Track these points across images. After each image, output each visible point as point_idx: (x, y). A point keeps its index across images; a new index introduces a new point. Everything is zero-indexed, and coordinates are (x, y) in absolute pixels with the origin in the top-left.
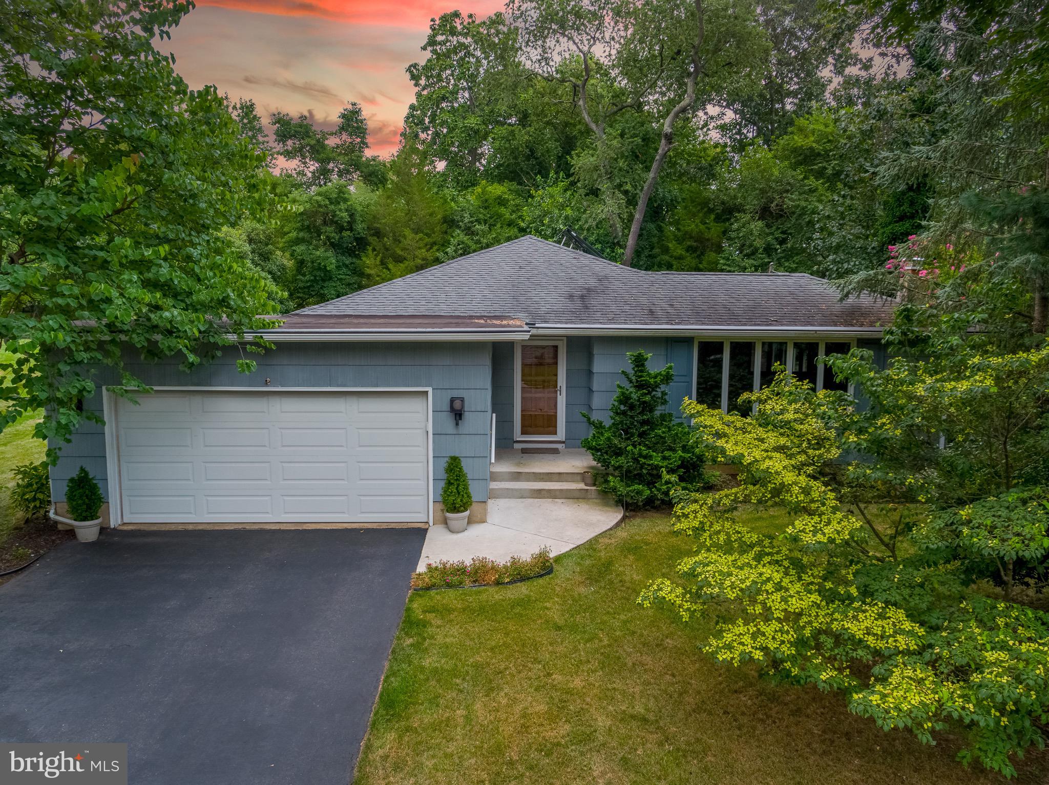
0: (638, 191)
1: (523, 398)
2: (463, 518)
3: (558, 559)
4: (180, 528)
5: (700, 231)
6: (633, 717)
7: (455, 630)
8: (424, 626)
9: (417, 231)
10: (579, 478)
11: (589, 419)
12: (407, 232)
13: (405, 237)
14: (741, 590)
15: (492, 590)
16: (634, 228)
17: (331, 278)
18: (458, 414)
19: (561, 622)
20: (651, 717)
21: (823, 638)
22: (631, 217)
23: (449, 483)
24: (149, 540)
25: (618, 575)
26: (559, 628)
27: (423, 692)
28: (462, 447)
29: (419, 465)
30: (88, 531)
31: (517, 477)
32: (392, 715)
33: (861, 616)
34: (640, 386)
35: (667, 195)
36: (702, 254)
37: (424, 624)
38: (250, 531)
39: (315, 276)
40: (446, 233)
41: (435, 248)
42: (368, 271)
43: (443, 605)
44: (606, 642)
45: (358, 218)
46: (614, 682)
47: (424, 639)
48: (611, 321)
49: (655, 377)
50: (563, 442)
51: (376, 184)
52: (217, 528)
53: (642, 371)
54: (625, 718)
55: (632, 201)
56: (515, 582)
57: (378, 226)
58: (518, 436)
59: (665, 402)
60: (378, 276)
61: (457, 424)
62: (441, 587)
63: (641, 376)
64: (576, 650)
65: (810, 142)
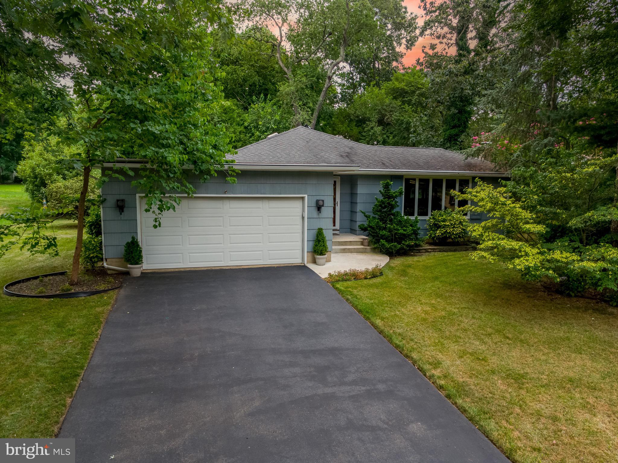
4: (177, 270)
7: (366, 292)
10: (359, 243)
15: (365, 280)
26: (408, 289)
28: (320, 224)
29: (298, 234)
48: (368, 167)
49: (395, 193)
50: (339, 230)
52: (197, 270)
53: (388, 191)
56: (373, 277)
61: (319, 213)
62: (342, 281)
65: (402, 85)
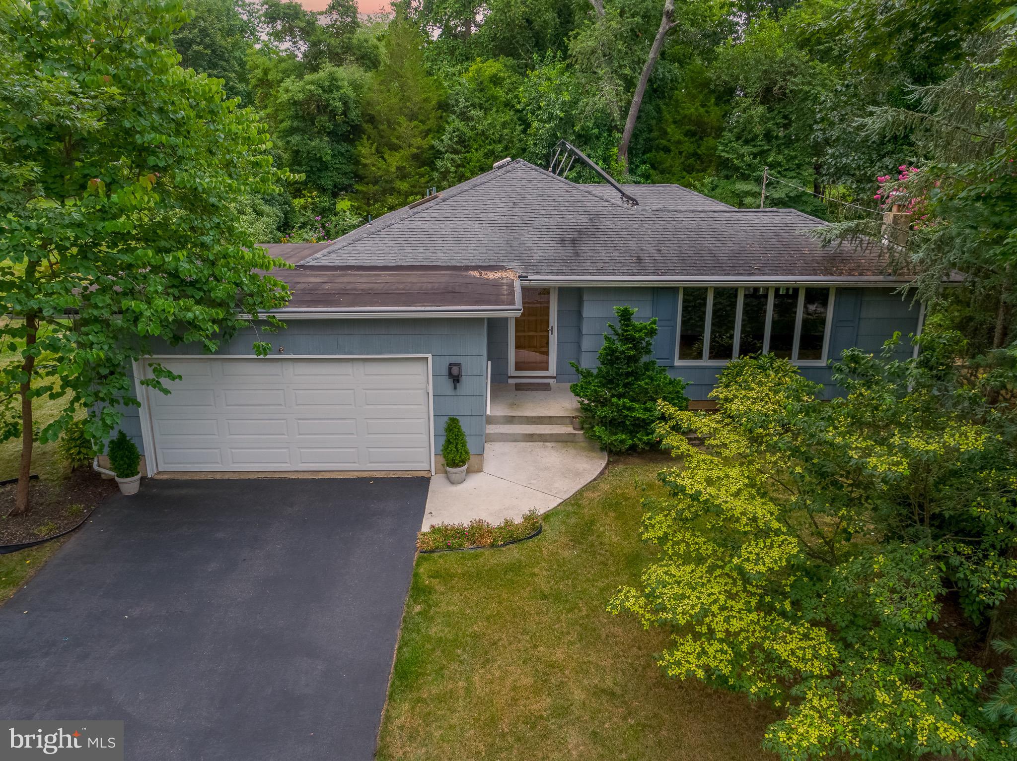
0: (637, 74)
1: (517, 337)
2: (462, 472)
3: (547, 517)
4: (209, 477)
5: (700, 115)
6: (603, 691)
7: (456, 598)
8: (430, 593)
9: (412, 117)
10: (568, 421)
11: (577, 370)
12: (402, 119)
13: (399, 124)
14: (691, 616)
15: (487, 552)
16: (632, 111)
17: (327, 168)
18: (455, 379)
19: (547, 591)
20: (618, 690)
21: (757, 652)
22: (629, 103)
23: (449, 442)
24: (184, 491)
25: (598, 536)
26: (545, 597)
27: (430, 662)
28: (460, 407)
29: (421, 421)
30: (130, 486)
31: (510, 420)
32: (406, 686)
33: (789, 638)
34: (626, 340)
35: (667, 75)
36: (701, 138)
37: (429, 590)
38: (272, 480)
39: (311, 167)
40: (441, 117)
41: (430, 136)
42: (364, 161)
43: (445, 569)
44: (585, 613)
45: (352, 105)
46: (589, 655)
47: (430, 606)
48: (600, 271)
49: (641, 331)
50: (554, 378)
51: (368, 67)
52: (242, 477)
53: (627, 326)
54: (598, 692)
55: (629, 84)
56: (508, 544)
57: (372, 113)
58: (512, 371)
59: (648, 352)
60: (374, 165)
61: (455, 388)
62: (442, 549)
63: (627, 331)
64: (559, 620)
